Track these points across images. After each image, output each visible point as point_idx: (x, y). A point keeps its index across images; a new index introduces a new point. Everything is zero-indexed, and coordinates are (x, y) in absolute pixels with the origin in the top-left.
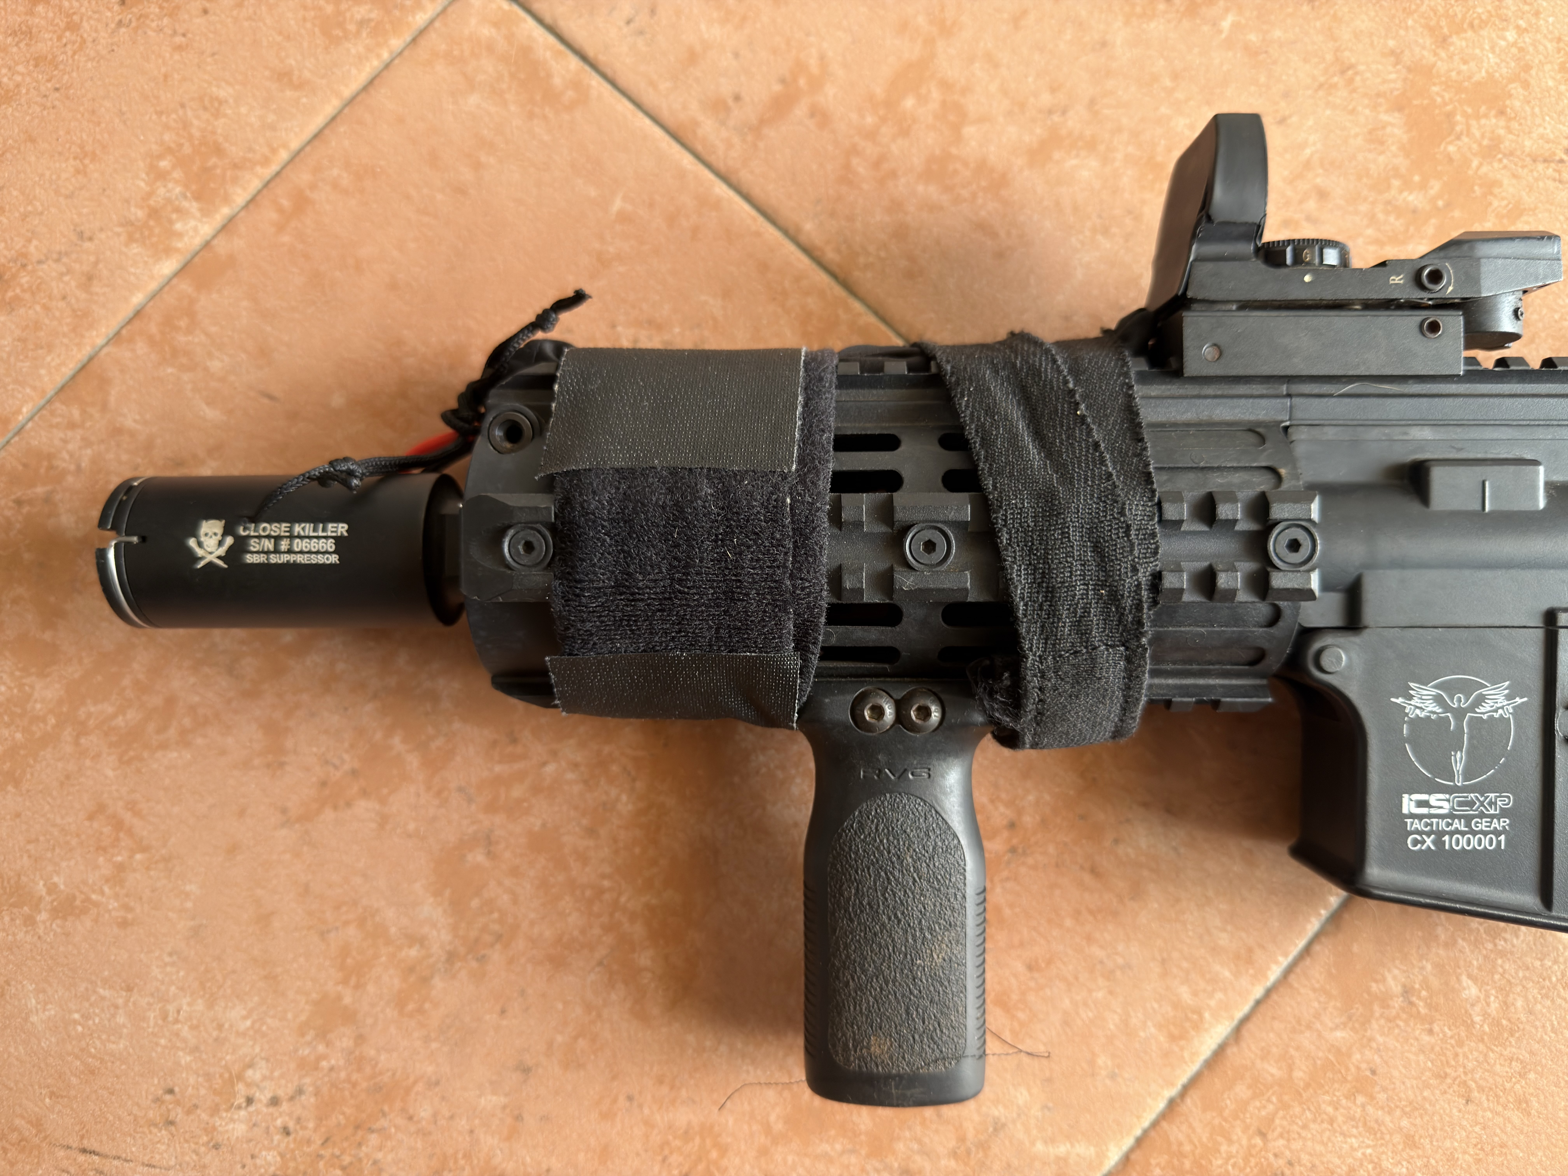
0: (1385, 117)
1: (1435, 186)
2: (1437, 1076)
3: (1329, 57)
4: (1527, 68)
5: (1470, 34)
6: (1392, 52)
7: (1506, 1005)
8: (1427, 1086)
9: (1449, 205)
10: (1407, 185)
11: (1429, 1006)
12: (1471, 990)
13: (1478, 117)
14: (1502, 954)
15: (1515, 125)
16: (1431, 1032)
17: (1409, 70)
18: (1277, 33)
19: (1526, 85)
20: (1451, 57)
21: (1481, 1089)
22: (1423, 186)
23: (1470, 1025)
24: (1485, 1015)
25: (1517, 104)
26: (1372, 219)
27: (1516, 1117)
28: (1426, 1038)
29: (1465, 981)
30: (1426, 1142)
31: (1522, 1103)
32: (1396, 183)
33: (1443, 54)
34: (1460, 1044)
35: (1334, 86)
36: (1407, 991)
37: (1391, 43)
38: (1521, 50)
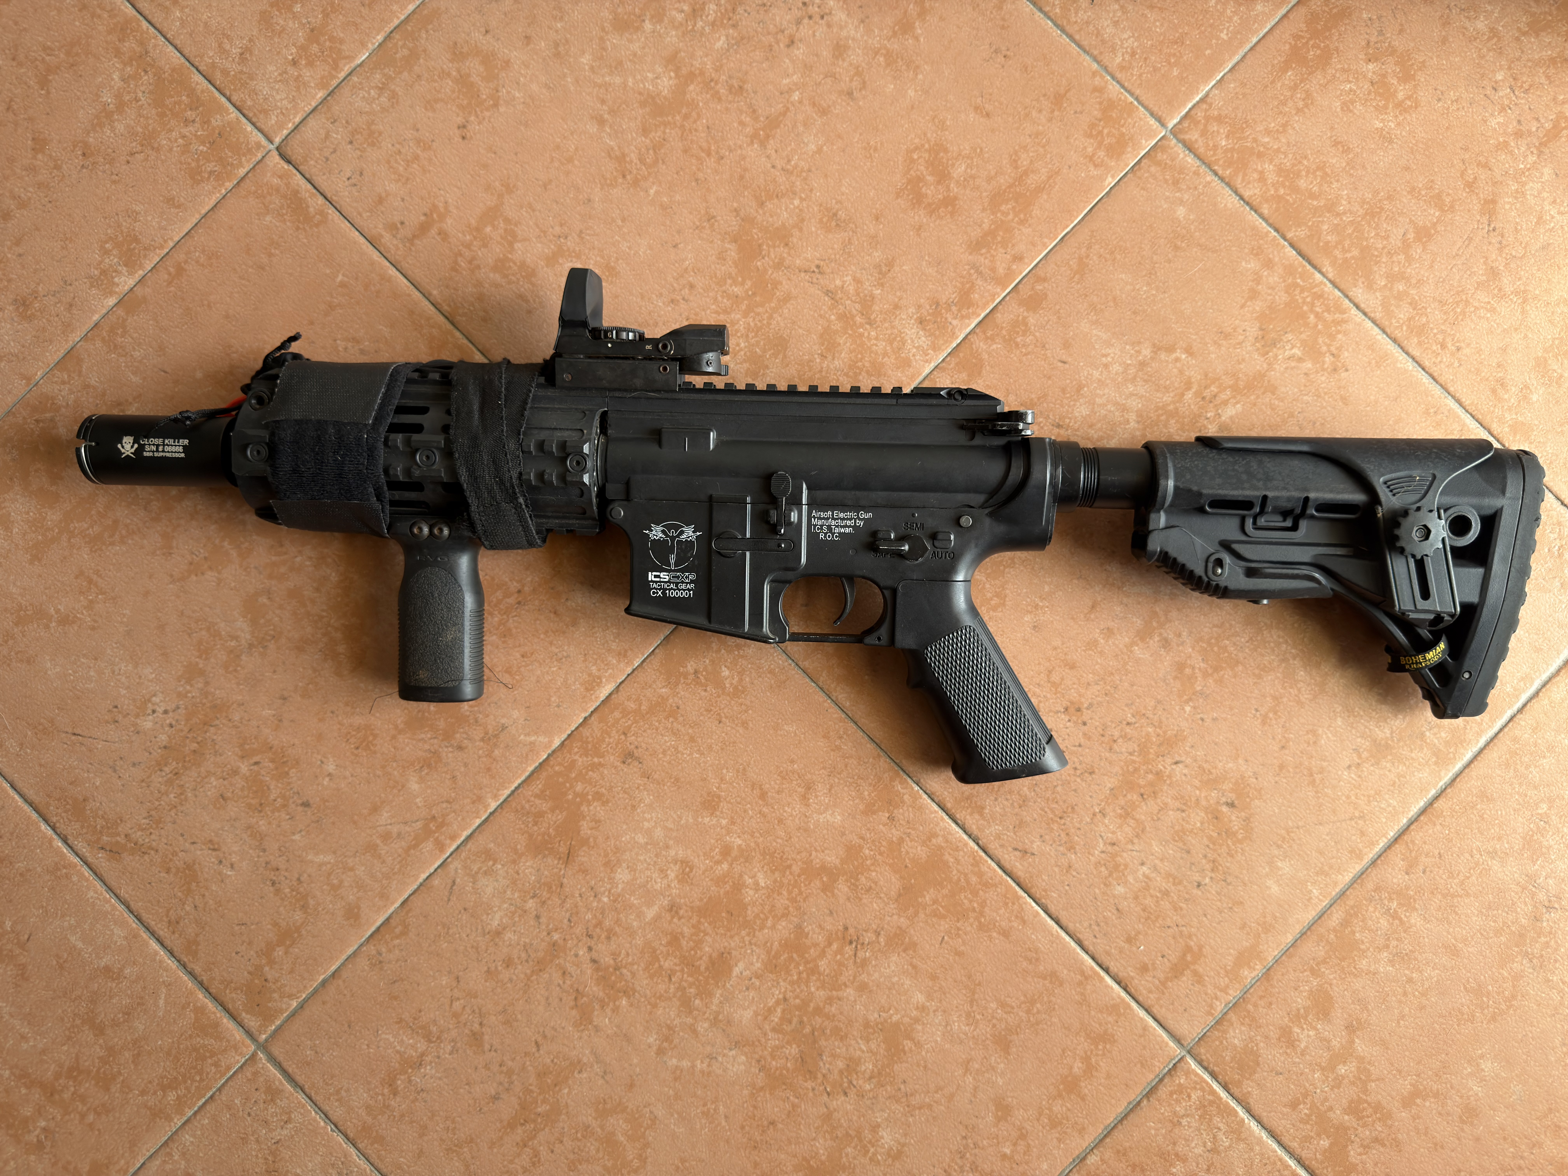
0: (727, 245)
1: (749, 283)
2: (707, 710)
3: (703, 212)
4: (803, 220)
5: (776, 201)
6: (736, 210)
7: (741, 680)
8: (702, 715)
9: (754, 294)
10: (735, 283)
11: (706, 679)
12: (726, 672)
13: (774, 247)
14: (742, 657)
15: (792, 252)
16: (706, 690)
17: (743, 220)
18: (678, 197)
19: (801, 230)
20: (764, 213)
21: (726, 717)
22: (743, 284)
23: (724, 688)
24: (732, 684)
25: (795, 240)
26: (716, 299)
27: (741, 730)
28: (703, 693)
29: (723, 668)
30: (699, 740)
31: (744, 724)
32: (729, 281)
33: (761, 212)
34: (719, 696)
35: (704, 228)
36: (696, 672)
37: (735, 205)
38: (801, 210)
